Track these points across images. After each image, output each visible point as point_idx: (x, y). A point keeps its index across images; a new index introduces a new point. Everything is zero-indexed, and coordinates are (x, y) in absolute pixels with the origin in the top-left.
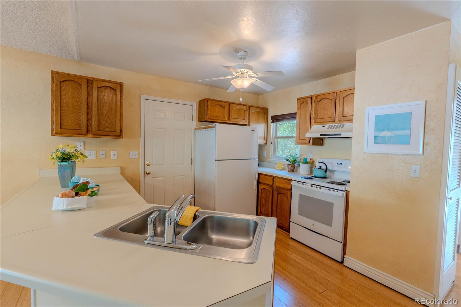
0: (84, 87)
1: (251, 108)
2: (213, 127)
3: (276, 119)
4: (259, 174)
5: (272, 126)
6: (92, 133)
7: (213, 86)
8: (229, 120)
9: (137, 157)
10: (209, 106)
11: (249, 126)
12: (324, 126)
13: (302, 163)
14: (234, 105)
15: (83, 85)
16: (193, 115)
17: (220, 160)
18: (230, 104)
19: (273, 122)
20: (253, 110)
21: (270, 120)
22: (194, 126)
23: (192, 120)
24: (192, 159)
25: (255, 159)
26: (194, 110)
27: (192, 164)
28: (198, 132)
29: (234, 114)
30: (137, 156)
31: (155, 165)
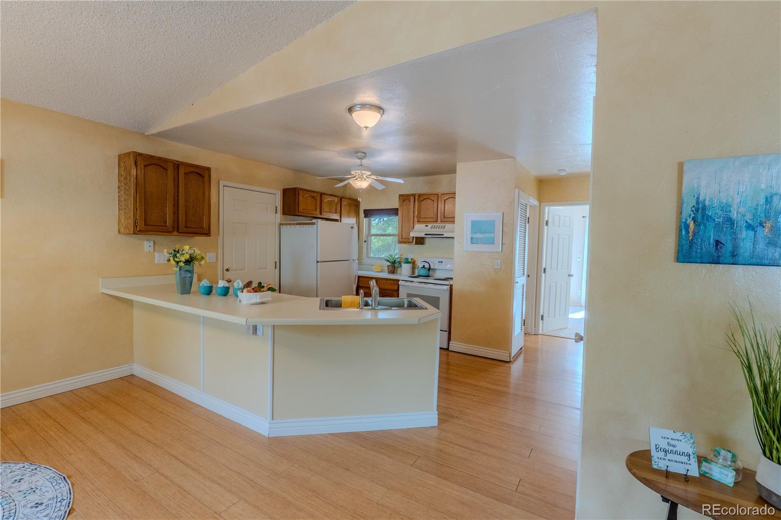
0: (170, 172)
1: (343, 199)
2: (313, 224)
3: (368, 213)
4: (359, 277)
5: (365, 221)
6: (178, 231)
7: (298, 171)
8: (321, 214)
9: (215, 261)
10: (301, 198)
11: (341, 221)
12: (427, 226)
13: (404, 263)
14: (326, 196)
15: (169, 172)
16: (276, 207)
17: (323, 262)
18: (322, 194)
19: (366, 216)
20: (344, 203)
21: (362, 214)
22: (278, 221)
23: (276, 213)
24: (276, 262)
25: (353, 260)
26: (277, 200)
27: (276, 268)
28: (284, 229)
29: (325, 207)
30: (215, 259)
31: (235, 270)
